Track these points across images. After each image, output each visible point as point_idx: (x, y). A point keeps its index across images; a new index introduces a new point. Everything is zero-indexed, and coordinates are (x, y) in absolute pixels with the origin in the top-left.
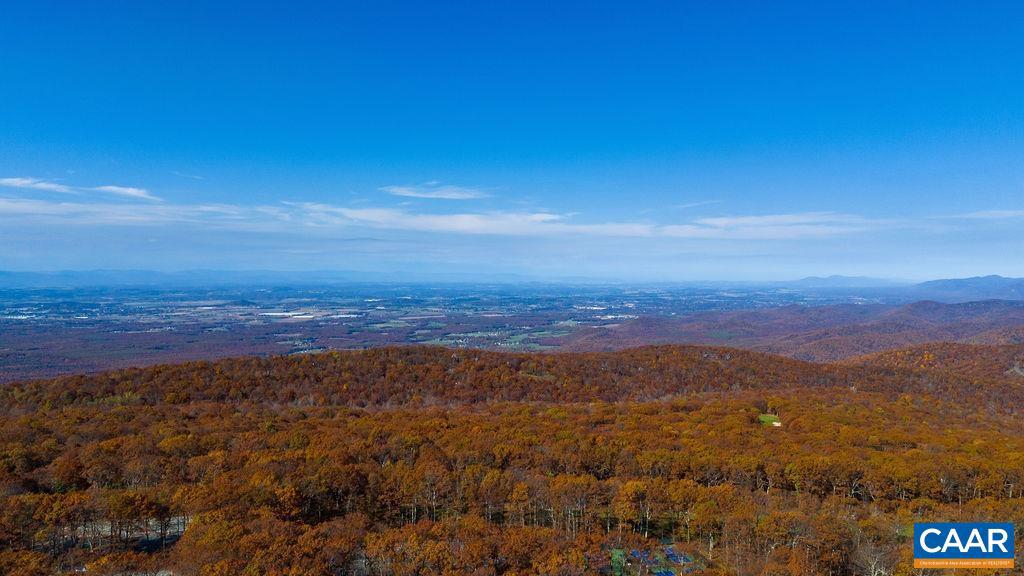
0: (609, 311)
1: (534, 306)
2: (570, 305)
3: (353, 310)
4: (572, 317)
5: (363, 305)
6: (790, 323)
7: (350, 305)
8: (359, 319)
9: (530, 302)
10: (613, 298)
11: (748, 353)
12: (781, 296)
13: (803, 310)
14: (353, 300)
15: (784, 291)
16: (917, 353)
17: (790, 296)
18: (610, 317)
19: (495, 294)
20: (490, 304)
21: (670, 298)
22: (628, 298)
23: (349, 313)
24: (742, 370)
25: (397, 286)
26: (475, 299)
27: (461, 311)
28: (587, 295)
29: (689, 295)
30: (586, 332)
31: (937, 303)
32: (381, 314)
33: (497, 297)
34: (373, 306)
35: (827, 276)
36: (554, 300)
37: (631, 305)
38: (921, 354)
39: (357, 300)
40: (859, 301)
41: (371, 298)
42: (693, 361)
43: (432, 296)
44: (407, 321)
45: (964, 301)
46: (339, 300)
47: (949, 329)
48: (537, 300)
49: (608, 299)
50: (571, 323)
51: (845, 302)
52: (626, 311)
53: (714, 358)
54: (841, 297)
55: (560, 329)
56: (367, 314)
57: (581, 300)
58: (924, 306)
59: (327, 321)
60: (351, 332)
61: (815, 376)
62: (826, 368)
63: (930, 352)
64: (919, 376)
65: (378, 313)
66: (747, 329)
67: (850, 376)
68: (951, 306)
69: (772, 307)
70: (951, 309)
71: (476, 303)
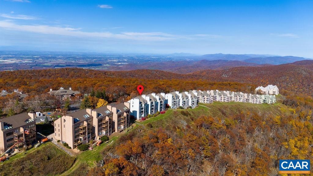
0: (119, 62)
1: (95, 60)
2: (106, 60)
3: (30, 60)
4: (108, 63)
5: (33, 58)
6: (170, 66)
7: (28, 58)
8: (33, 63)
9: (94, 58)
10: (120, 58)
11: (163, 71)
12: (168, 58)
13: (174, 62)
14: (29, 57)
15: (168, 57)
16: (202, 72)
17: (170, 58)
18: (119, 63)
19: (81, 56)
20: (80, 59)
21: (137, 58)
22: (125, 58)
23: (29, 61)
24: (162, 75)
25: (45, 52)
26: (73, 57)
27: (70, 61)
28: (112, 57)
29: (142, 57)
30: (113, 68)
31: (207, 60)
32: (41, 61)
33: (82, 57)
34: (37, 59)
35: (179, 53)
36: (101, 58)
37: (126, 60)
38: (203, 73)
39: (31, 56)
40: (188, 60)
41: (36, 56)
42: (150, 73)
43: (59, 56)
44: (51, 64)
45: (214, 60)
46: (24, 56)
47: (209, 67)
48: (95, 58)
49: (119, 58)
50: (108, 65)
51: (184, 60)
52: (124, 62)
53: (155, 72)
54: (183, 59)
55: (105, 67)
56: (36, 61)
57: (110, 58)
58: (204, 61)
59: (21, 63)
60: (31, 67)
61: (179, 77)
62: (182, 75)
63: (205, 72)
64: (203, 77)
65: (40, 61)
66: (159, 67)
67: (187, 77)
68: (210, 61)
69: (166, 61)
70: (210, 62)
71: (75, 58)
